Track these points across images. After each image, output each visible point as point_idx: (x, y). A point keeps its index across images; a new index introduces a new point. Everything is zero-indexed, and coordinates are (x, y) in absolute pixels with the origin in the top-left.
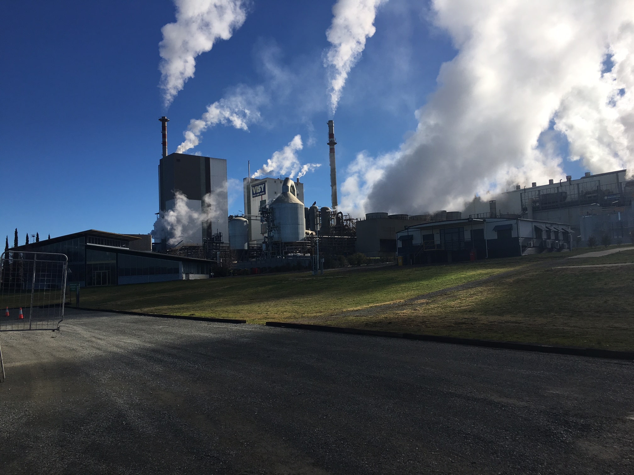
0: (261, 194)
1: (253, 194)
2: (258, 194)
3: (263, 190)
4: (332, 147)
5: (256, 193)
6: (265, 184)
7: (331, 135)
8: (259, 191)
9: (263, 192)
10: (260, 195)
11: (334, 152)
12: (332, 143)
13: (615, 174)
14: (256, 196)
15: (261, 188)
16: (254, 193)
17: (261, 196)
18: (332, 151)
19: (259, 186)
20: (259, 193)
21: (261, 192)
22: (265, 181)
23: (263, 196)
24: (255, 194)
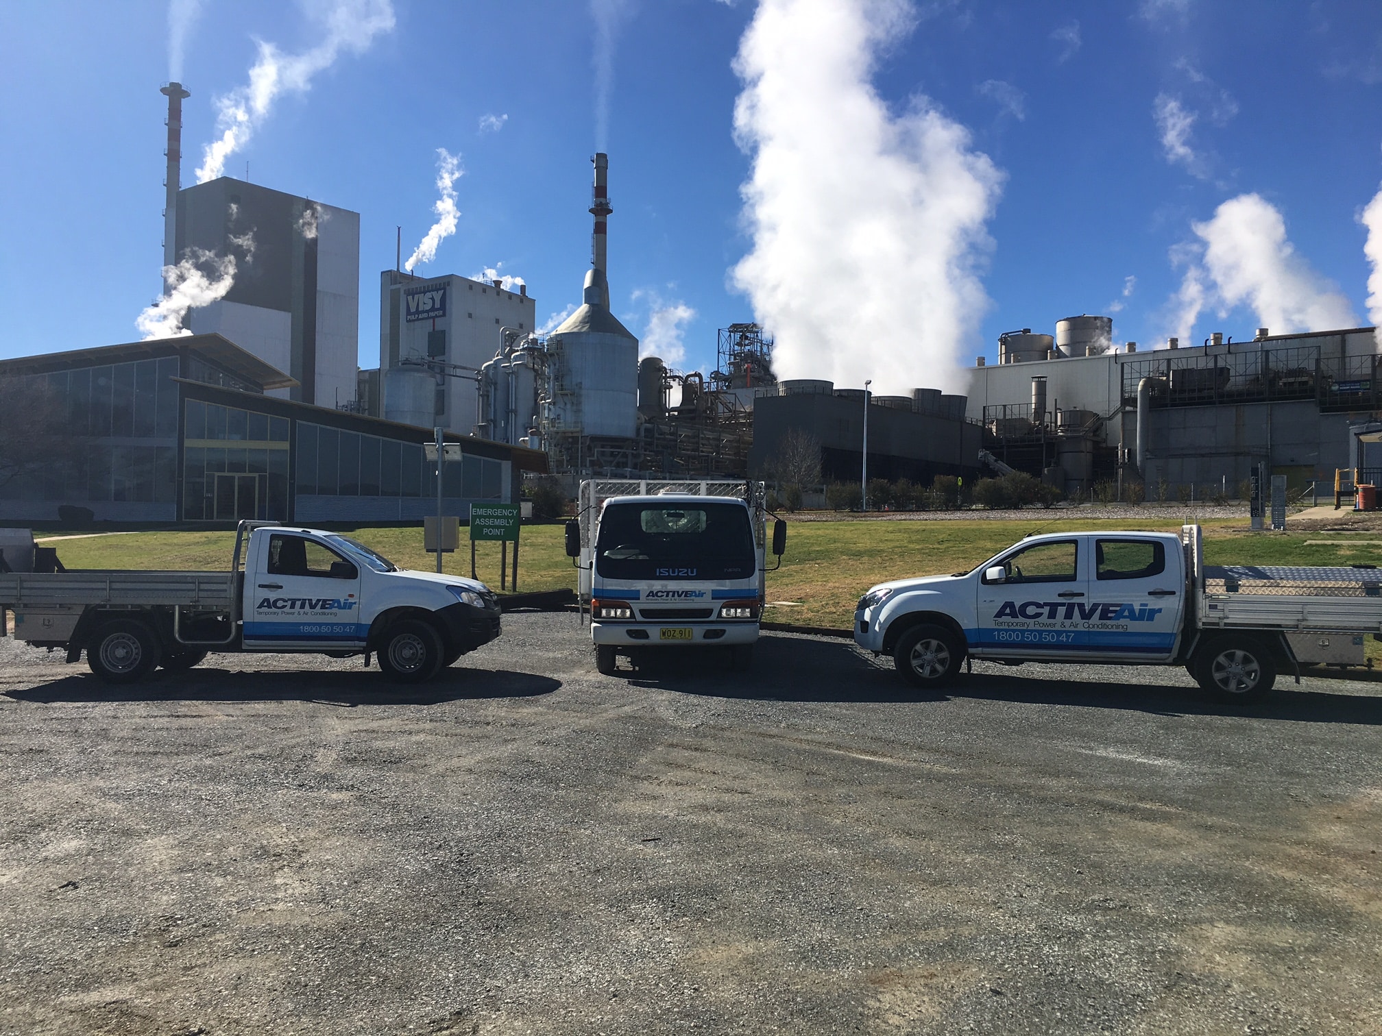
0: (432, 314)
1: (409, 312)
2: (425, 315)
3: (437, 305)
4: (601, 219)
5: (418, 312)
6: (444, 289)
7: (601, 191)
8: (428, 307)
9: (438, 309)
10: (428, 318)
11: (606, 233)
12: (601, 210)
13: (1338, 337)
14: (418, 319)
15: (433, 299)
16: (413, 310)
17: (432, 321)
18: (600, 229)
19: (429, 295)
20: (427, 311)
21: (433, 309)
22: (444, 283)
23: (436, 319)
24: (414, 314)
